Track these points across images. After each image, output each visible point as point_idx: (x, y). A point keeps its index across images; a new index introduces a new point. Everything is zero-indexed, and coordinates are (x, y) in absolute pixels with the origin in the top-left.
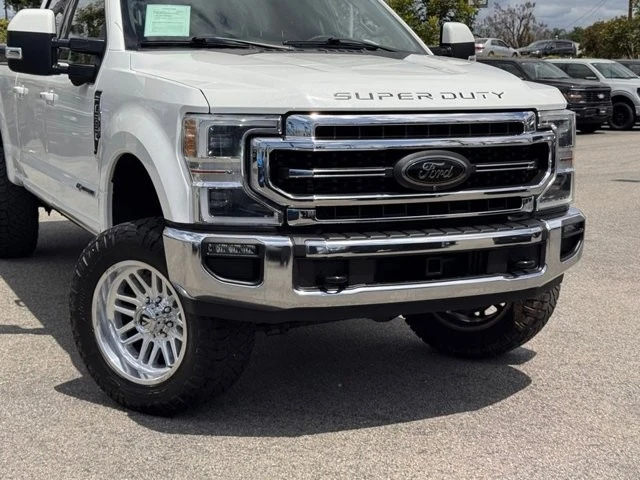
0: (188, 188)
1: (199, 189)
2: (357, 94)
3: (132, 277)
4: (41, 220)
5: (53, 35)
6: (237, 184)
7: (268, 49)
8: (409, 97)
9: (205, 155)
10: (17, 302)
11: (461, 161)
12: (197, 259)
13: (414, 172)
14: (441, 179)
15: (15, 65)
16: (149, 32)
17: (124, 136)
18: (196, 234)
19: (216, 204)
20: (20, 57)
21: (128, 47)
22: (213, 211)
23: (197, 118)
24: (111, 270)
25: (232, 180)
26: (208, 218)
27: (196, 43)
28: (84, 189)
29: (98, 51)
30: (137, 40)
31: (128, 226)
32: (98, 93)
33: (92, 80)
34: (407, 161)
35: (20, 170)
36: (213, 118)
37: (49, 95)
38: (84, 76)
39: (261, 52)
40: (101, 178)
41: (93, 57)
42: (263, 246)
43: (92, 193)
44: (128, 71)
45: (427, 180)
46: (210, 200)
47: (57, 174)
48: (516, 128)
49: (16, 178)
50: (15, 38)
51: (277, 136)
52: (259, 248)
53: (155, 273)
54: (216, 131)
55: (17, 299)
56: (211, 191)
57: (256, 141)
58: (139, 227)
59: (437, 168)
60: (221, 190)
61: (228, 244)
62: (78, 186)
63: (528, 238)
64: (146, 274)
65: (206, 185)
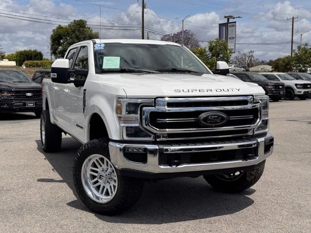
0: (118, 126)
1: (123, 127)
2: (183, 90)
3: (97, 160)
4: (62, 137)
5: (68, 69)
6: (137, 125)
7: (149, 73)
8: (203, 91)
9: (125, 114)
10: (53, 169)
11: (224, 115)
12: (122, 154)
13: (206, 119)
14: (216, 122)
15: (54, 80)
16: (104, 67)
17: (94, 106)
18: (121, 144)
19: (129, 132)
20: (56, 77)
21: (97, 73)
22: (128, 135)
23: (122, 100)
24: (89, 158)
25: (135, 123)
26: (126, 138)
27: (121, 71)
28: (79, 126)
29: (85, 74)
30: (100, 70)
31: (95, 141)
32: (85, 90)
33: (83, 85)
34: (203, 116)
35: (55, 119)
36: (128, 100)
37: (66, 91)
38: (80, 83)
39: (147, 74)
40: (85, 122)
41: (83, 76)
42: (147, 149)
43: (82, 128)
44: (96, 82)
45: (211, 123)
46: (127, 130)
47: (69, 120)
48: (245, 102)
49: (54, 122)
50: (55, 70)
51: (153, 106)
52: (146, 149)
53: (106, 159)
54: (129, 105)
55: (53, 168)
56: (127, 128)
57: (144, 108)
58: (100, 141)
59: (215, 118)
60: (131, 127)
61: (134, 148)
62: (77, 125)
63: (251, 145)
64: (102, 160)
65: (125, 125)
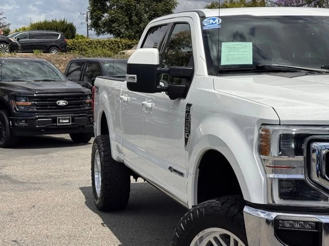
0: (263, 178)
1: (272, 179)
3: (216, 239)
5: (157, 66)
6: (301, 176)
7: (311, 72)
9: (276, 155)
12: (271, 230)
15: (131, 86)
16: (224, 62)
18: (267, 212)
19: (284, 191)
20: (135, 81)
21: (210, 74)
22: (282, 196)
23: (271, 128)
24: (201, 234)
25: (297, 173)
26: (278, 201)
27: (256, 69)
28: (175, 171)
29: (189, 77)
30: (217, 69)
31: (214, 202)
32: (189, 105)
33: (184, 96)
38: (178, 92)
39: (307, 74)
40: (190, 164)
41: (184, 80)
42: (321, 223)
43: (181, 174)
44: (213, 91)
46: (280, 187)
50: (132, 69)
52: (318, 225)
53: (233, 237)
54: (285, 138)
56: (280, 181)
57: (315, 145)
58: (223, 204)
60: (288, 180)
61: (294, 221)
62: (170, 168)
64: (226, 238)
65: (277, 176)
